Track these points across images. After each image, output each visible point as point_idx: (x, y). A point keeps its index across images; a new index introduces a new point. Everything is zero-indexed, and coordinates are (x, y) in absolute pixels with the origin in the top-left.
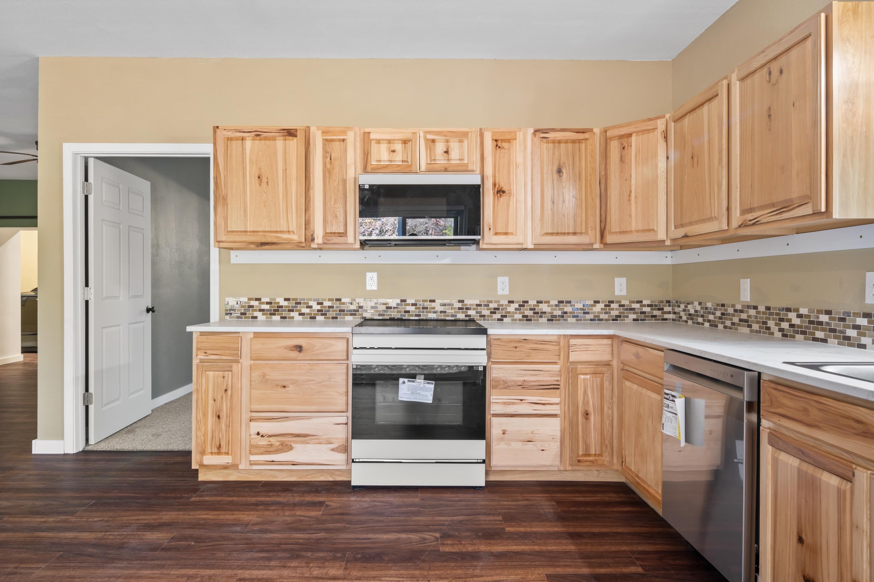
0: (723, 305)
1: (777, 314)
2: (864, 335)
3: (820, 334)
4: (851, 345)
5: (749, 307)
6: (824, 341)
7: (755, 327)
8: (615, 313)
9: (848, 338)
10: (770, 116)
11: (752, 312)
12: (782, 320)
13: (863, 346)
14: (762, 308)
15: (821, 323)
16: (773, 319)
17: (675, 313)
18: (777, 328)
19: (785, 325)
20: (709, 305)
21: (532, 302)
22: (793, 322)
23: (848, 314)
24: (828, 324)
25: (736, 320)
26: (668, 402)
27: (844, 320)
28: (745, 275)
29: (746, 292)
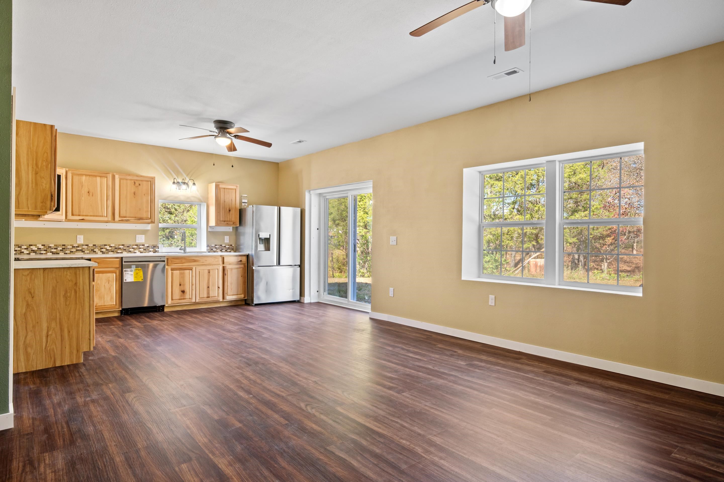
1: (99, 247)
2: (136, 250)
3: (119, 251)
4: (132, 253)
5: (82, 245)
6: (122, 253)
7: (86, 252)
9: (131, 251)
10: (134, 194)
11: (85, 247)
12: (102, 248)
13: (136, 253)
14: (91, 245)
15: (120, 248)
16: (97, 249)
18: (100, 251)
19: (104, 250)
20: (52, 245)
22: (107, 249)
23: (131, 245)
24: (123, 248)
25: (74, 250)
26: (128, 272)
27: (129, 247)
28: (80, 234)
29: (81, 240)
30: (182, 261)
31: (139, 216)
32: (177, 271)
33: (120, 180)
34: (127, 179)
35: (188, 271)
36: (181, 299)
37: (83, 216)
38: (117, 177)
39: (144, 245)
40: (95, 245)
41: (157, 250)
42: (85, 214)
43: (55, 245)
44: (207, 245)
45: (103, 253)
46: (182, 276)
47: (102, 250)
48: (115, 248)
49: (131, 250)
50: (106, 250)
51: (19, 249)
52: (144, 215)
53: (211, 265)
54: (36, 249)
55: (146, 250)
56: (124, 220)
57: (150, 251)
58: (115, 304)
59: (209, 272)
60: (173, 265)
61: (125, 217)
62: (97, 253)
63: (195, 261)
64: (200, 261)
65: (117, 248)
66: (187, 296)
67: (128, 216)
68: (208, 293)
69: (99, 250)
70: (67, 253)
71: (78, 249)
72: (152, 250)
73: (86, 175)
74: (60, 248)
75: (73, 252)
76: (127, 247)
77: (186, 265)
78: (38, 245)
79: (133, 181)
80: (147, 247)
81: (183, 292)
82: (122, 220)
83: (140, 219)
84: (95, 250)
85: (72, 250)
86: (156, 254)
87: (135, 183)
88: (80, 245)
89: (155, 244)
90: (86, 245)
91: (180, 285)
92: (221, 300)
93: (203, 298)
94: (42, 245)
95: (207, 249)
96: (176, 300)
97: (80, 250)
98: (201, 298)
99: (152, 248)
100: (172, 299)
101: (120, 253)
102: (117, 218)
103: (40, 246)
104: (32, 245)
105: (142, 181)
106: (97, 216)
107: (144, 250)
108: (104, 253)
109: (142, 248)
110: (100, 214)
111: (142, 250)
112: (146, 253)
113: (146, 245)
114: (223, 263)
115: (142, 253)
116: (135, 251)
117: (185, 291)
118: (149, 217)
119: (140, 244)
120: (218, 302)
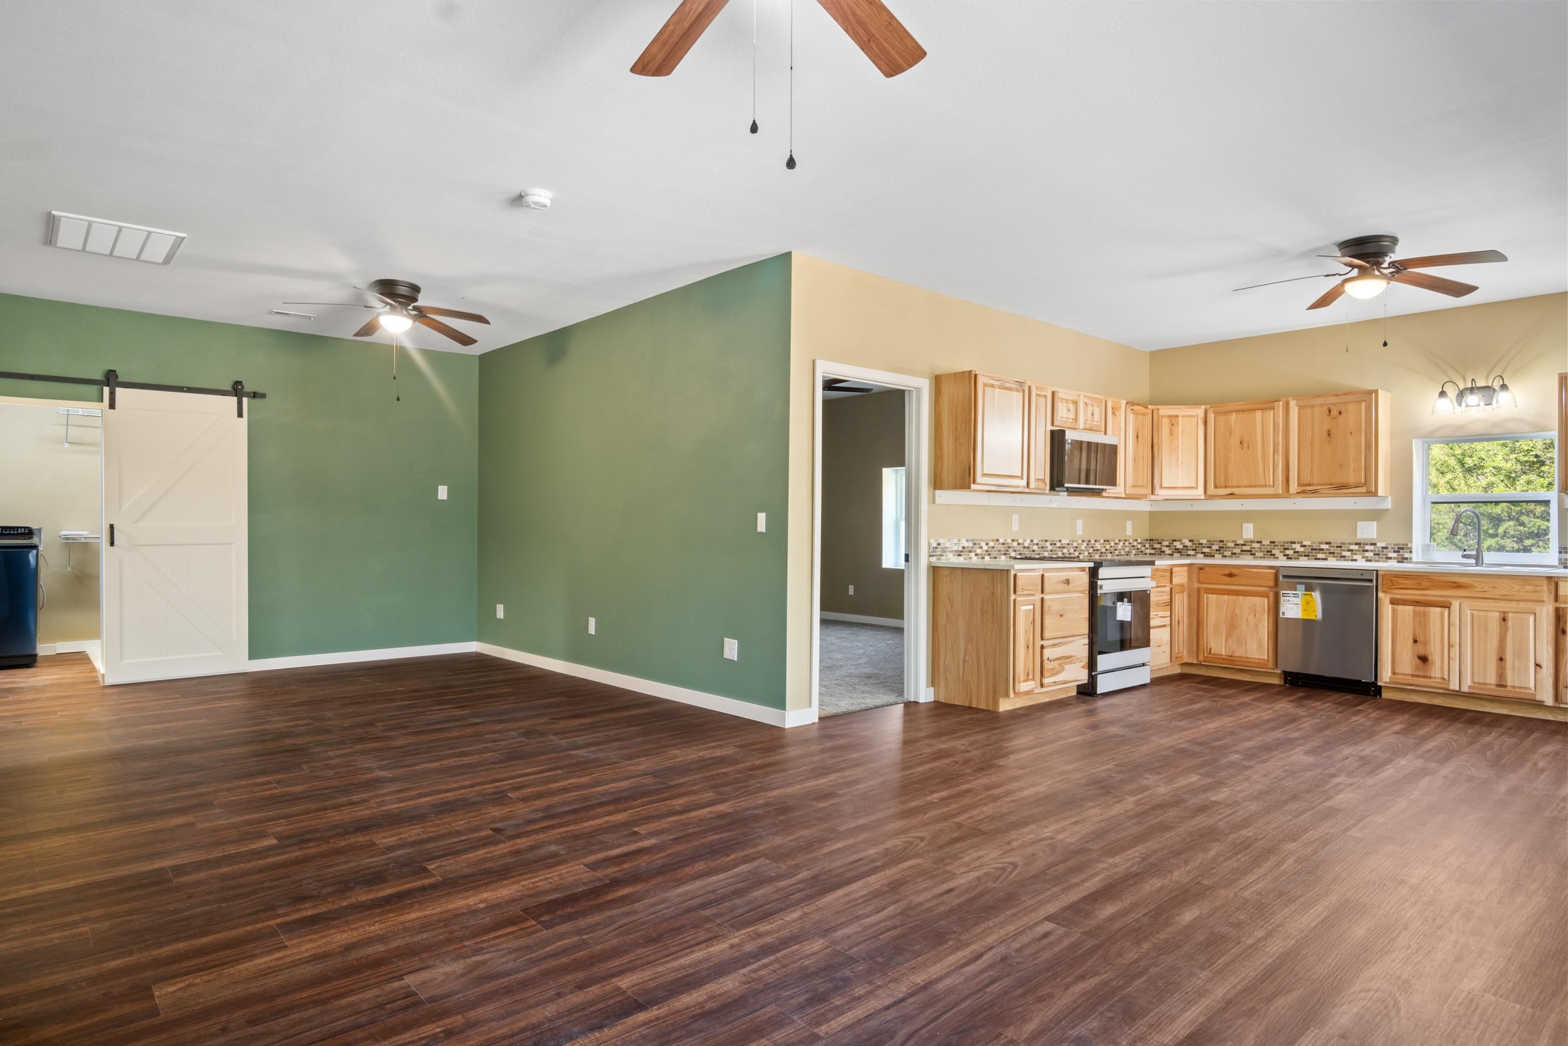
0: (1222, 541)
1: (1281, 546)
2: (1356, 554)
3: (1319, 556)
4: (1348, 560)
5: (1251, 542)
6: (1326, 559)
7: (1258, 554)
8: (1127, 549)
9: (1345, 557)
10: (1329, 435)
11: (1256, 545)
12: (1288, 549)
13: (1356, 560)
14: (1266, 542)
15: (1323, 550)
16: (1278, 549)
17: (1153, 549)
18: (1282, 554)
19: (1290, 552)
20: (1204, 541)
21: (1093, 542)
22: (1297, 550)
23: (1345, 544)
24: (1327, 549)
25: (1237, 551)
26: (1288, 598)
27: (1341, 547)
28: (1248, 521)
29: (1248, 532)
30: (1419, 584)
31: (1339, 480)
32: (1407, 607)
33: (1301, 408)
34: (1313, 406)
35: (1438, 610)
36: (1419, 676)
37: (1232, 487)
38: (1293, 403)
39: (1375, 544)
40: (1274, 542)
41: (1406, 555)
42: (1234, 484)
43: (1208, 541)
44: (1560, 548)
45: (1289, 558)
46: (1421, 622)
47: (1287, 552)
48: (1312, 549)
49: (1344, 553)
50: (1295, 552)
51: (1159, 546)
52: (1351, 479)
53: (1512, 600)
54: (1181, 547)
55: (1379, 554)
56: (1307, 490)
57: (1390, 558)
58: (1266, 658)
59: (1504, 620)
60: (1396, 591)
61: (1309, 485)
62: (1278, 558)
63: (1459, 586)
64: (1474, 587)
65: (1316, 549)
66: (1436, 671)
67: (1315, 482)
68: (1501, 675)
69: (1281, 552)
70: (1226, 556)
71: (1245, 548)
72: (1395, 555)
73: (1238, 411)
74: (1215, 547)
75: (1235, 554)
76: (1338, 547)
77: (1434, 594)
78: (1184, 541)
79: (1325, 408)
80: (1383, 548)
81: (1424, 659)
82: (1303, 492)
83: (1341, 488)
84: (1274, 552)
85: (1235, 551)
86: (1405, 566)
87: (1330, 411)
88: (1247, 542)
89: (1401, 541)
90: (1258, 542)
91: (1415, 641)
92: (1549, 701)
93: (1486, 684)
94: (1190, 541)
95: (1560, 559)
96: (1402, 674)
97: (1248, 551)
98: (1479, 683)
99: (1395, 552)
100: (1394, 673)
101: (1323, 559)
102: (1294, 487)
103: (1189, 544)
104: (1175, 541)
105: (1346, 403)
106: (1255, 486)
107: (1375, 554)
108: (1291, 558)
109: (1371, 551)
110: (1262, 482)
111: (1370, 554)
112: (1379, 561)
113: (1380, 545)
114: (1556, 599)
115: (1371, 561)
116: (1355, 557)
117: (1430, 658)
118: (1363, 481)
119: (1366, 542)
120: (1539, 705)
